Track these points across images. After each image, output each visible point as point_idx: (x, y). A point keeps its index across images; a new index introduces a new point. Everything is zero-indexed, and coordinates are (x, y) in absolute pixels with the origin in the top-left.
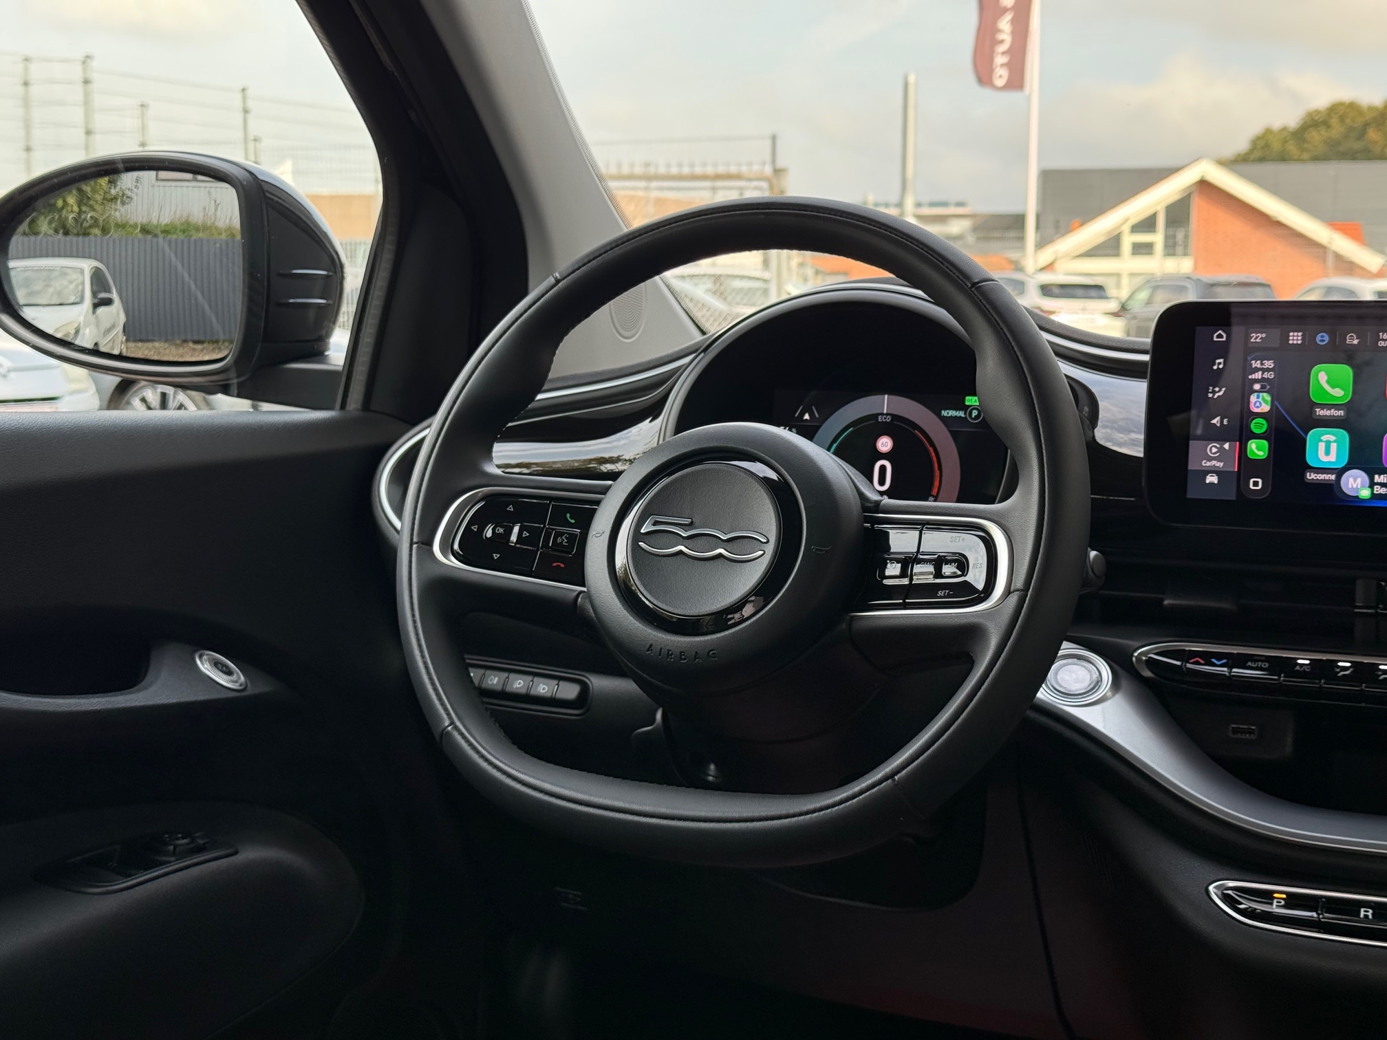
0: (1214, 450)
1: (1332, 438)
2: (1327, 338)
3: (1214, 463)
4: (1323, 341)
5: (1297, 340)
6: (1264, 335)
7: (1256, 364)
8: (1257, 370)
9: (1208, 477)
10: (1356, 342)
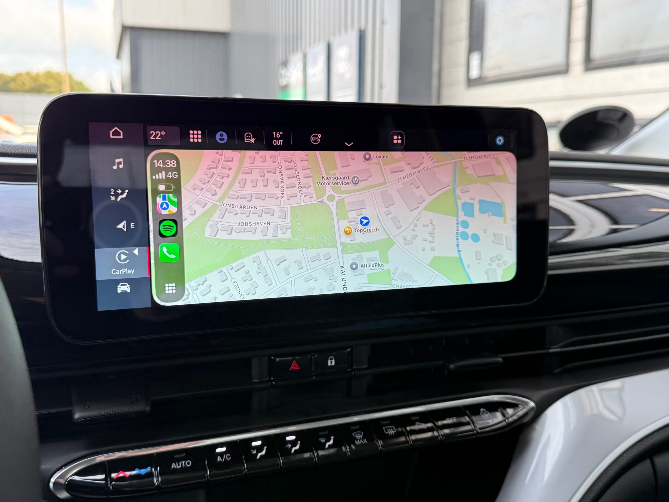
2: (226, 137)
3: (123, 270)
4: (222, 139)
5: (198, 138)
6: (163, 133)
7: (158, 164)
8: (160, 170)
10: (252, 141)
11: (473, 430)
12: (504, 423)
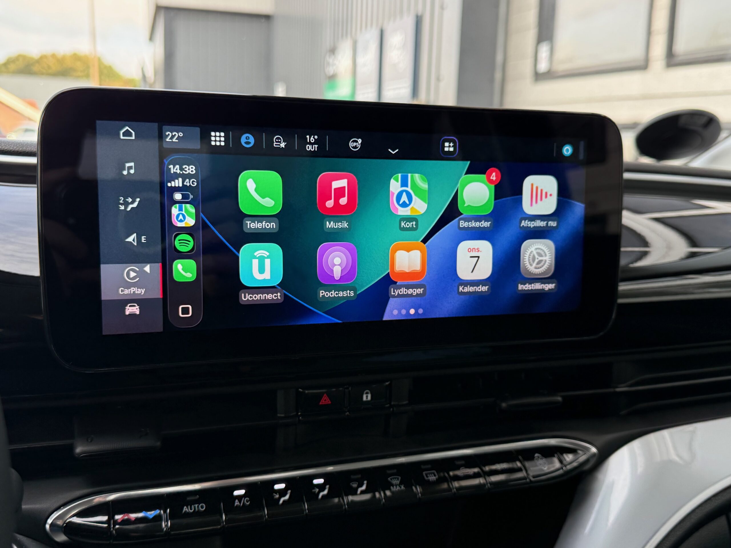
0: (132, 274)
1: (266, 253)
2: (252, 140)
3: (133, 290)
4: (248, 143)
5: (220, 141)
6: (181, 134)
7: (175, 169)
8: (176, 176)
9: (127, 307)
10: (283, 145)
11: (524, 478)
12: (561, 472)
